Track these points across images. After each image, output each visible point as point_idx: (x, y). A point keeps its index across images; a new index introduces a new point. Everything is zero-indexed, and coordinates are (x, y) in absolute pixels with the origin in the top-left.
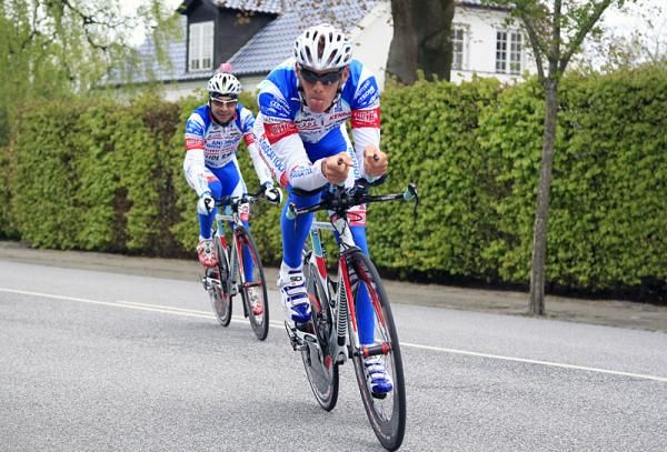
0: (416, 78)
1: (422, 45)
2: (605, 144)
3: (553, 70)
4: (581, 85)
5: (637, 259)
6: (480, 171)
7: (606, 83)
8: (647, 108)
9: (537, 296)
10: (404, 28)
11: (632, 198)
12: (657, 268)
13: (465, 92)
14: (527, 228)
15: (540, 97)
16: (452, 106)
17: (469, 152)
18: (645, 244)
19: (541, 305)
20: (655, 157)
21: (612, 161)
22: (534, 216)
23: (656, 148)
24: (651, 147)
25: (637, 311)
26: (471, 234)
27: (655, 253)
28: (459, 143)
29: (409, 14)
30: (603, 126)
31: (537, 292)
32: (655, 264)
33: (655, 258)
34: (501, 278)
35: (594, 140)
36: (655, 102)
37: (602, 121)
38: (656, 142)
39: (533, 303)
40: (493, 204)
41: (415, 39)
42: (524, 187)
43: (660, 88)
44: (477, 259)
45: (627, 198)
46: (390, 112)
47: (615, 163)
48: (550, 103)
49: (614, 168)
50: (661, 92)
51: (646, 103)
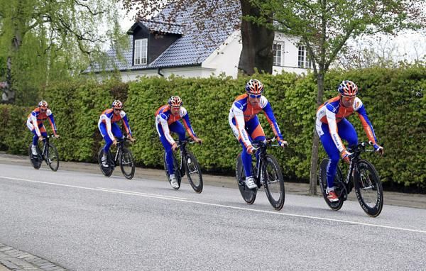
0: (254, 72)
1: (257, 54)
3: (321, 69)
4: (337, 77)
6: (286, 121)
7: (349, 77)
8: (369, 90)
9: (313, 185)
10: (248, 45)
11: (362, 135)
13: (278, 80)
14: (309, 150)
15: (316, 83)
16: (272, 87)
17: (280, 111)
19: (315, 190)
20: (373, 114)
22: (312, 144)
23: (374, 110)
24: (371, 109)
26: (281, 153)
28: (275, 106)
29: (250, 38)
31: (313, 183)
34: (296, 176)
36: (373, 87)
38: (373, 107)
39: (311, 189)
40: (292, 138)
41: (254, 51)
42: (308, 129)
43: (375, 80)
44: (284, 167)
45: (359, 135)
46: (240, 89)
47: (353, 117)
48: (320, 86)
50: (376, 82)
51: (369, 87)
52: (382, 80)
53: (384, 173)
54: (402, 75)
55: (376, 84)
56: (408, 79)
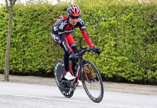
2: (27, 28)
3: (11, 4)
4: (20, 9)
5: (37, 63)
7: (27, 9)
8: (39, 17)
9: (7, 75)
11: (35, 44)
12: (43, 66)
14: (3, 54)
15: (6, 12)
18: (39, 59)
19: (8, 78)
20: (42, 32)
21: (29, 33)
22: (5, 50)
23: (42, 29)
24: (41, 29)
25: (37, 79)
27: (42, 61)
30: (26, 22)
31: (7, 74)
32: (42, 65)
33: (42, 63)
35: (23, 26)
36: (42, 15)
37: (26, 20)
38: (42, 27)
39: (5, 77)
42: (2, 41)
43: (43, 11)
45: (34, 44)
47: (30, 33)
48: (10, 14)
49: (30, 35)
50: (43, 12)
51: (39, 15)
52: (48, 11)
53: (49, 67)
54: (59, 8)
55: (44, 13)
56: (63, 10)
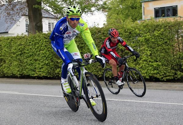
0: (36, 32)
1: (36, 25)
2: (82, 45)
5: (91, 71)
6: (54, 53)
10: (31, 21)
12: (95, 73)
13: (49, 35)
16: (47, 38)
17: (51, 49)
18: (92, 67)
21: (84, 49)
26: (52, 67)
27: (95, 69)
28: (48, 47)
29: (32, 18)
30: (82, 41)
32: (95, 72)
33: (95, 70)
35: (80, 45)
37: (81, 40)
40: (57, 60)
41: (34, 24)
43: (94, 32)
44: (54, 73)
46: (31, 40)
49: (84, 51)
52: (97, 32)
53: (100, 73)
54: (105, 30)
55: (94, 34)
